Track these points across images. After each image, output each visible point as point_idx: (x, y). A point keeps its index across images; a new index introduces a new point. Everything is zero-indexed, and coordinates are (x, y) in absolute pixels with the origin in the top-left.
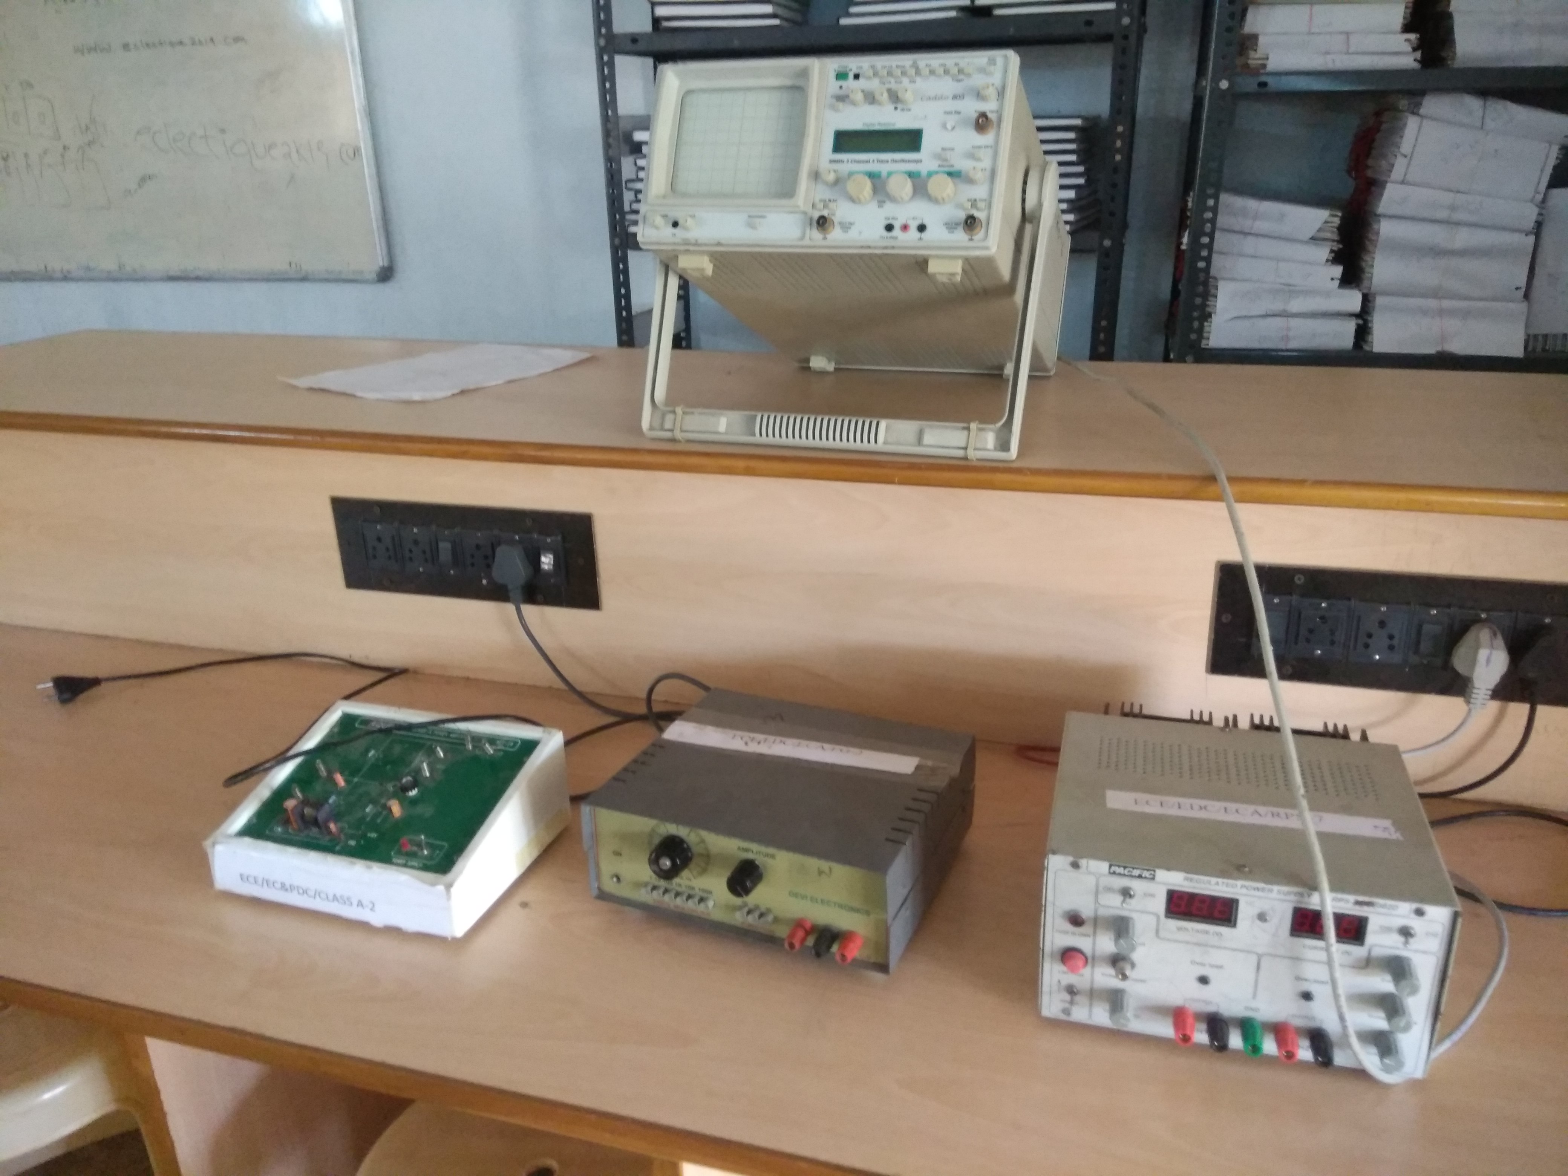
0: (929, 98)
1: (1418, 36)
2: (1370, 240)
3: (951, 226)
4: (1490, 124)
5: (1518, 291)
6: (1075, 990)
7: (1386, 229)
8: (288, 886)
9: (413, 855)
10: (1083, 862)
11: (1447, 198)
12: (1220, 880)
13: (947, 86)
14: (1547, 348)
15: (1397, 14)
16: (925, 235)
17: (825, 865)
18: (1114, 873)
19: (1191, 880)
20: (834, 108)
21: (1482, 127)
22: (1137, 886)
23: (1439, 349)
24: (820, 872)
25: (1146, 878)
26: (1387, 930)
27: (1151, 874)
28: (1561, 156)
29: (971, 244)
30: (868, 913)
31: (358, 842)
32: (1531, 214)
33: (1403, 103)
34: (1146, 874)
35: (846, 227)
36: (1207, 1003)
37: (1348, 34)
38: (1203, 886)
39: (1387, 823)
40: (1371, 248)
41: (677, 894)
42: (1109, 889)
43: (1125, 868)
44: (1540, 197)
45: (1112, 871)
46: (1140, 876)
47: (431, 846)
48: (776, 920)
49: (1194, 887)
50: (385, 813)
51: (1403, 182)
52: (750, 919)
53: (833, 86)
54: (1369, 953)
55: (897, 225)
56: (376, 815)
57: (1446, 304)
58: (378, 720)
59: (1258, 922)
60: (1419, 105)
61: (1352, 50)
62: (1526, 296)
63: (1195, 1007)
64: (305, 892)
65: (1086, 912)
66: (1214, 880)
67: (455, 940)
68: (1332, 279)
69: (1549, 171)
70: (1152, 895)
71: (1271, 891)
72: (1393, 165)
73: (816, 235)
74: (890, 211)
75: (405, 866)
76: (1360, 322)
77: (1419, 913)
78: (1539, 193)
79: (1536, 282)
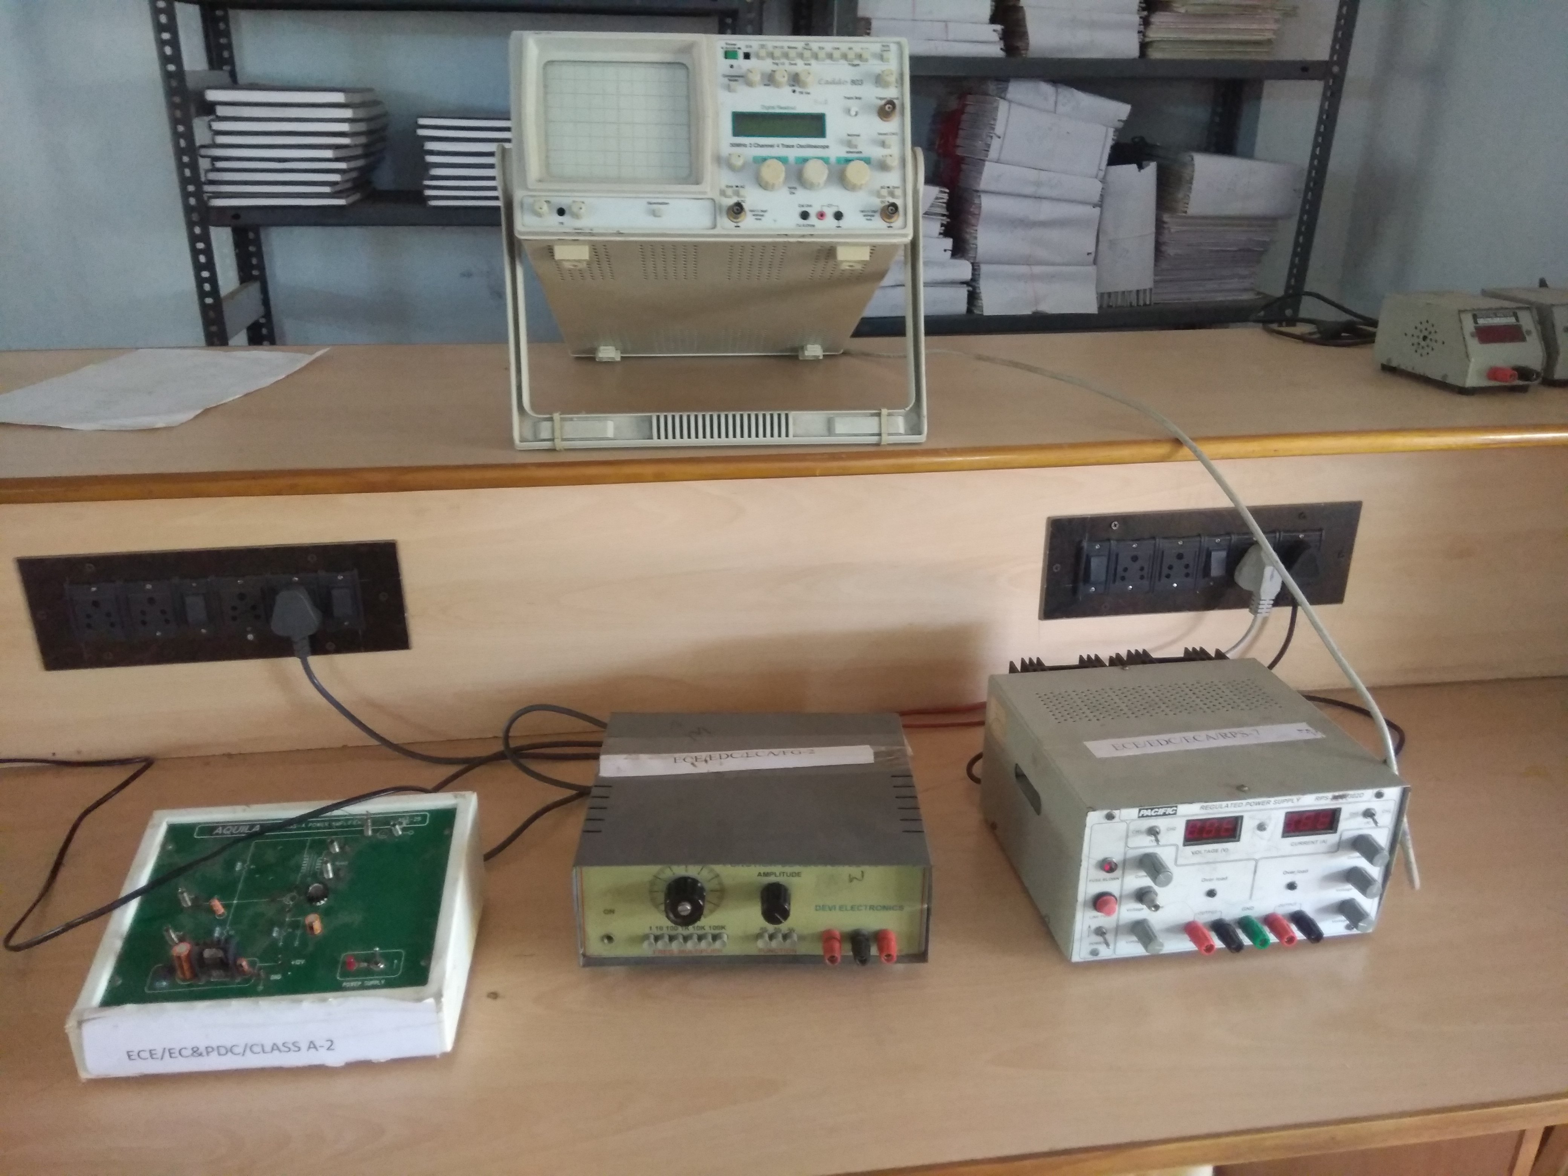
0: (827, 83)
1: (1002, 27)
2: (974, 214)
3: (868, 214)
4: (1061, 109)
5: (1090, 255)
6: (1104, 931)
7: (987, 204)
8: (202, 1049)
9: (368, 973)
10: (1116, 813)
11: (1032, 175)
12: (1229, 803)
13: (843, 70)
14: (1111, 304)
15: (985, 8)
16: (842, 223)
17: (855, 870)
18: (1143, 816)
19: (1206, 808)
20: (729, 89)
21: (1055, 110)
22: (1161, 823)
23: (1034, 309)
24: (851, 879)
25: (1169, 814)
26: (1354, 815)
27: (1173, 810)
28: (1115, 138)
29: (890, 231)
30: (901, 908)
31: (284, 975)
32: (1094, 189)
33: (992, 87)
34: (1169, 811)
35: (759, 215)
36: (1212, 912)
37: (946, 22)
38: (1215, 810)
39: (1304, 726)
40: (973, 221)
41: (700, 938)
42: (1138, 832)
43: (1152, 809)
44: (1101, 174)
45: (1140, 815)
46: (1164, 814)
47: (388, 958)
48: (802, 938)
49: (1209, 814)
50: (299, 932)
51: (998, 161)
52: (774, 944)
53: (723, 65)
54: (1341, 838)
55: (813, 212)
56: (289, 939)
57: (1037, 269)
58: (224, 825)
59: (1259, 832)
60: (1005, 90)
61: (951, 37)
62: (1095, 262)
63: (1204, 919)
64: (230, 1050)
65: (1117, 858)
66: (1224, 803)
67: (445, 1056)
68: (945, 250)
69: (1107, 151)
70: (1174, 829)
71: (1268, 803)
72: (989, 146)
73: (726, 224)
74: (803, 197)
75: (363, 987)
76: (970, 289)
77: (1379, 795)
78: (1102, 170)
79: (1100, 247)
